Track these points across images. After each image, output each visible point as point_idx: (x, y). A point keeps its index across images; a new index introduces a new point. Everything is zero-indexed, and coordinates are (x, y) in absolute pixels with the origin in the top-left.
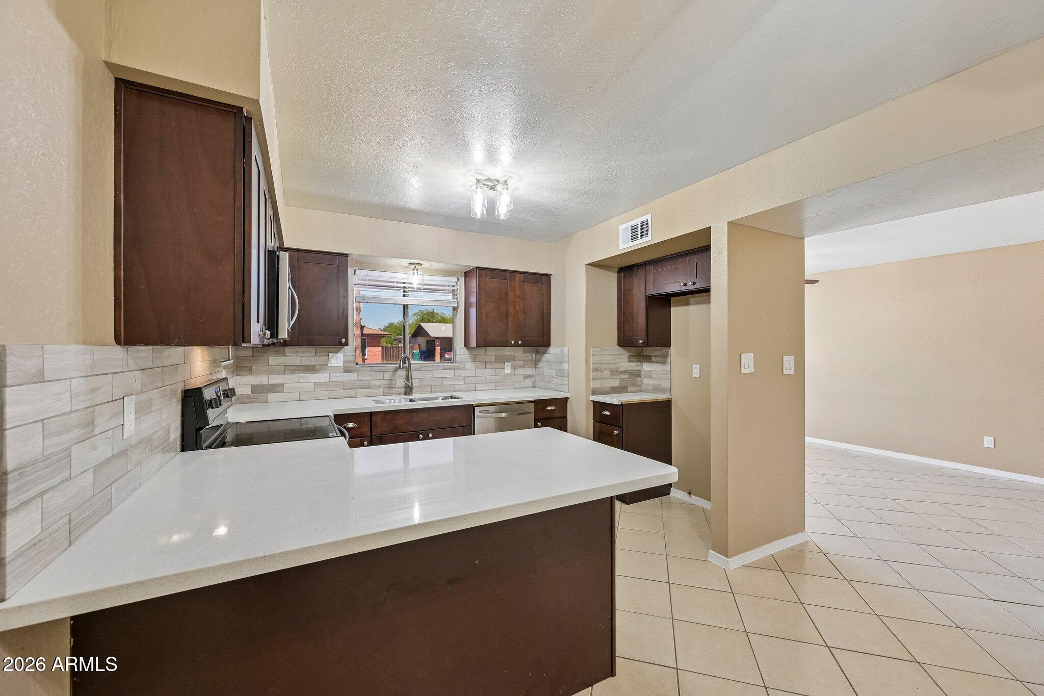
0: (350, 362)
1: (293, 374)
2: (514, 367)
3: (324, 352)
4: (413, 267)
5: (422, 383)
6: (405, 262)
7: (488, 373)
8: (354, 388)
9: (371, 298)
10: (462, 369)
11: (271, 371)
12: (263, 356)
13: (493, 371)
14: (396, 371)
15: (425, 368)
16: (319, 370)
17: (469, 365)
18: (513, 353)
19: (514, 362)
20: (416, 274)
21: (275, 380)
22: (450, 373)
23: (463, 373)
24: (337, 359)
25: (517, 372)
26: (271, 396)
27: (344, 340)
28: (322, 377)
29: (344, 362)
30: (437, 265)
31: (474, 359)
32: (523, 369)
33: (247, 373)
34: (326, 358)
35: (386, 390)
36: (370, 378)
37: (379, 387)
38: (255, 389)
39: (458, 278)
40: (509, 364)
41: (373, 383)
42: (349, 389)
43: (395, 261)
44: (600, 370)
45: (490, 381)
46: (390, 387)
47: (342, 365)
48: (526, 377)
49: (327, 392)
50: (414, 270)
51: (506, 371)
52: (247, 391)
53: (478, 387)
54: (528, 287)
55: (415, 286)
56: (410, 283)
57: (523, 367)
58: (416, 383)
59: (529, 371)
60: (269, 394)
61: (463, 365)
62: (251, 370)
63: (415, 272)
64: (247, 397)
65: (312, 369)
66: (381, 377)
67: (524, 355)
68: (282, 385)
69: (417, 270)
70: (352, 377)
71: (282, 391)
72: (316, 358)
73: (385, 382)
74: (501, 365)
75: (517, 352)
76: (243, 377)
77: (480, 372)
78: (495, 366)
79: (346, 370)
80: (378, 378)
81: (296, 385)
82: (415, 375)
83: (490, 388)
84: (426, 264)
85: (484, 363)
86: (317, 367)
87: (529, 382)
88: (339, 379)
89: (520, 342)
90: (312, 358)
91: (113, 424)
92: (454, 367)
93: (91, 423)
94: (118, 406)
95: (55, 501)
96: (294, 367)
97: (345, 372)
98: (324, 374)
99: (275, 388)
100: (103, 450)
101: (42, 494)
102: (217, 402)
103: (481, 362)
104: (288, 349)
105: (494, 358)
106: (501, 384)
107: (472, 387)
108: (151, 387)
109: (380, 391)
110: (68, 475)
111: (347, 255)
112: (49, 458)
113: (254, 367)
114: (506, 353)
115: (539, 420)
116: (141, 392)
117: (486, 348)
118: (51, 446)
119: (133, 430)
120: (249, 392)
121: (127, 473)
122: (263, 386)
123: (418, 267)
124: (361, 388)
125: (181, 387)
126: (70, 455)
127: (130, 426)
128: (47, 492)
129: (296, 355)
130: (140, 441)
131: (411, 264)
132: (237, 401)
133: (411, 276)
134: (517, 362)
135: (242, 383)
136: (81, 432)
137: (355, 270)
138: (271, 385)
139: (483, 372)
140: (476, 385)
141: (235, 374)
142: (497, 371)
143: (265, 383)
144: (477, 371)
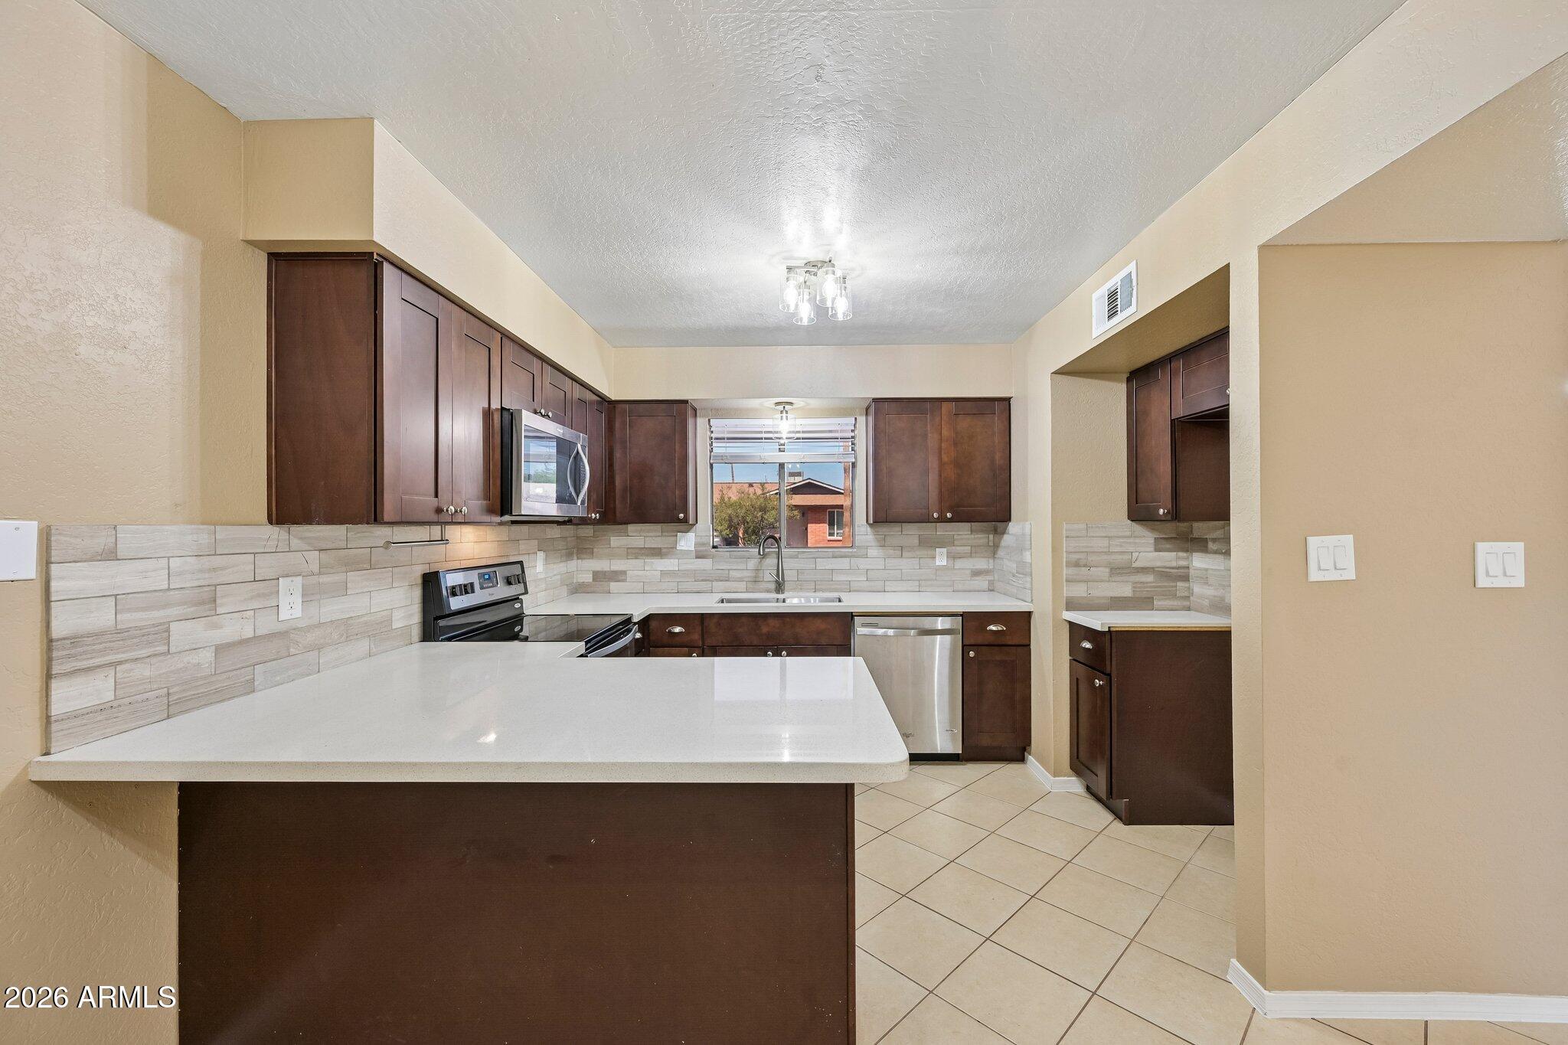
0: (703, 544)
1: (636, 558)
2: (952, 557)
3: (673, 531)
4: (781, 408)
5: (799, 577)
6: (769, 402)
7: (907, 564)
8: (708, 580)
9: (731, 456)
10: (863, 557)
11: (612, 556)
12: (605, 535)
13: (916, 561)
14: (761, 558)
15: (805, 556)
16: (666, 555)
17: (874, 552)
18: (950, 533)
19: (954, 548)
20: (784, 418)
21: (617, 565)
22: (844, 563)
23: (863, 563)
24: (687, 542)
25: (960, 564)
26: (613, 586)
27: (681, 516)
28: (669, 564)
29: (696, 544)
30: (814, 403)
31: (882, 544)
32: (971, 560)
33: (585, 556)
34: (673, 539)
35: (750, 585)
36: (729, 568)
37: (741, 580)
38: (598, 576)
39: (856, 419)
40: (944, 550)
41: (733, 574)
42: (702, 580)
43: (755, 403)
44: (1085, 566)
45: (910, 578)
46: (756, 580)
47: (692, 549)
48: (976, 573)
49: (675, 584)
50: (782, 412)
51: (938, 562)
52: (588, 578)
53: (889, 586)
54: (964, 423)
55: (784, 435)
56: (777, 432)
57: (971, 555)
58: (790, 575)
59: (981, 564)
60: (612, 583)
61: (865, 552)
62: (592, 553)
63: (784, 415)
64: (587, 585)
65: (657, 553)
66: (744, 566)
67: (973, 536)
68: (624, 573)
69: (787, 412)
70: (706, 564)
71: (624, 581)
72: (663, 538)
73: (746, 574)
74: (930, 552)
75: (959, 531)
76: (584, 561)
77: (892, 563)
78: (918, 553)
79: (699, 555)
80: (739, 568)
81: (641, 573)
82: (788, 564)
83: (910, 589)
84: (799, 402)
85: (900, 548)
86: (664, 550)
87: (982, 582)
88: (690, 567)
89: (949, 515)
90: (659, 539)
91: (256, 605)
92: (850, 554)
93: (207, 601)
94: (266, 586)
95: (143, 671)
96: (637, 551)
97: (697, 557)
98: (672, 560)
99: (617, 576)
100: (232, 629)
101: (114, 665)
102: (467, 589)
103: (894, 547)
104: (631, 527)
105: (916, 541)
106: (930, 583)
107: (879, 585)
108: (344, 569)
109: (742, 585)
110: (164, 648)
111: (686, 402)
112: (127, 630)
113: (595, 550)
114: (938, 533)
115: (972, 646)
116: (320, 573)
117: (904, 524)
118: (128, 619)
119: (297, 612)
120: (591, 580)
121: (289, 656)
122: (604, 573)
123: (788, 407)
124: (717, 580)
125: (419, 570)
126: (168, 630)
127: (291, 607)
128: (120, 663)
129: (639, 535)
130: (320, 625)
131: (778, 404)
132: (578, 589)
133: (777, 422)
134: (958, 548)
135: (583, 569)
136: (190, 611)
137: (709, 420)
138: (613, 571)
139: (897, 562)
140: (886, 583)
141: (575, 557)
142: (922, 561)
143: (605, 569)
144: (887, 560)
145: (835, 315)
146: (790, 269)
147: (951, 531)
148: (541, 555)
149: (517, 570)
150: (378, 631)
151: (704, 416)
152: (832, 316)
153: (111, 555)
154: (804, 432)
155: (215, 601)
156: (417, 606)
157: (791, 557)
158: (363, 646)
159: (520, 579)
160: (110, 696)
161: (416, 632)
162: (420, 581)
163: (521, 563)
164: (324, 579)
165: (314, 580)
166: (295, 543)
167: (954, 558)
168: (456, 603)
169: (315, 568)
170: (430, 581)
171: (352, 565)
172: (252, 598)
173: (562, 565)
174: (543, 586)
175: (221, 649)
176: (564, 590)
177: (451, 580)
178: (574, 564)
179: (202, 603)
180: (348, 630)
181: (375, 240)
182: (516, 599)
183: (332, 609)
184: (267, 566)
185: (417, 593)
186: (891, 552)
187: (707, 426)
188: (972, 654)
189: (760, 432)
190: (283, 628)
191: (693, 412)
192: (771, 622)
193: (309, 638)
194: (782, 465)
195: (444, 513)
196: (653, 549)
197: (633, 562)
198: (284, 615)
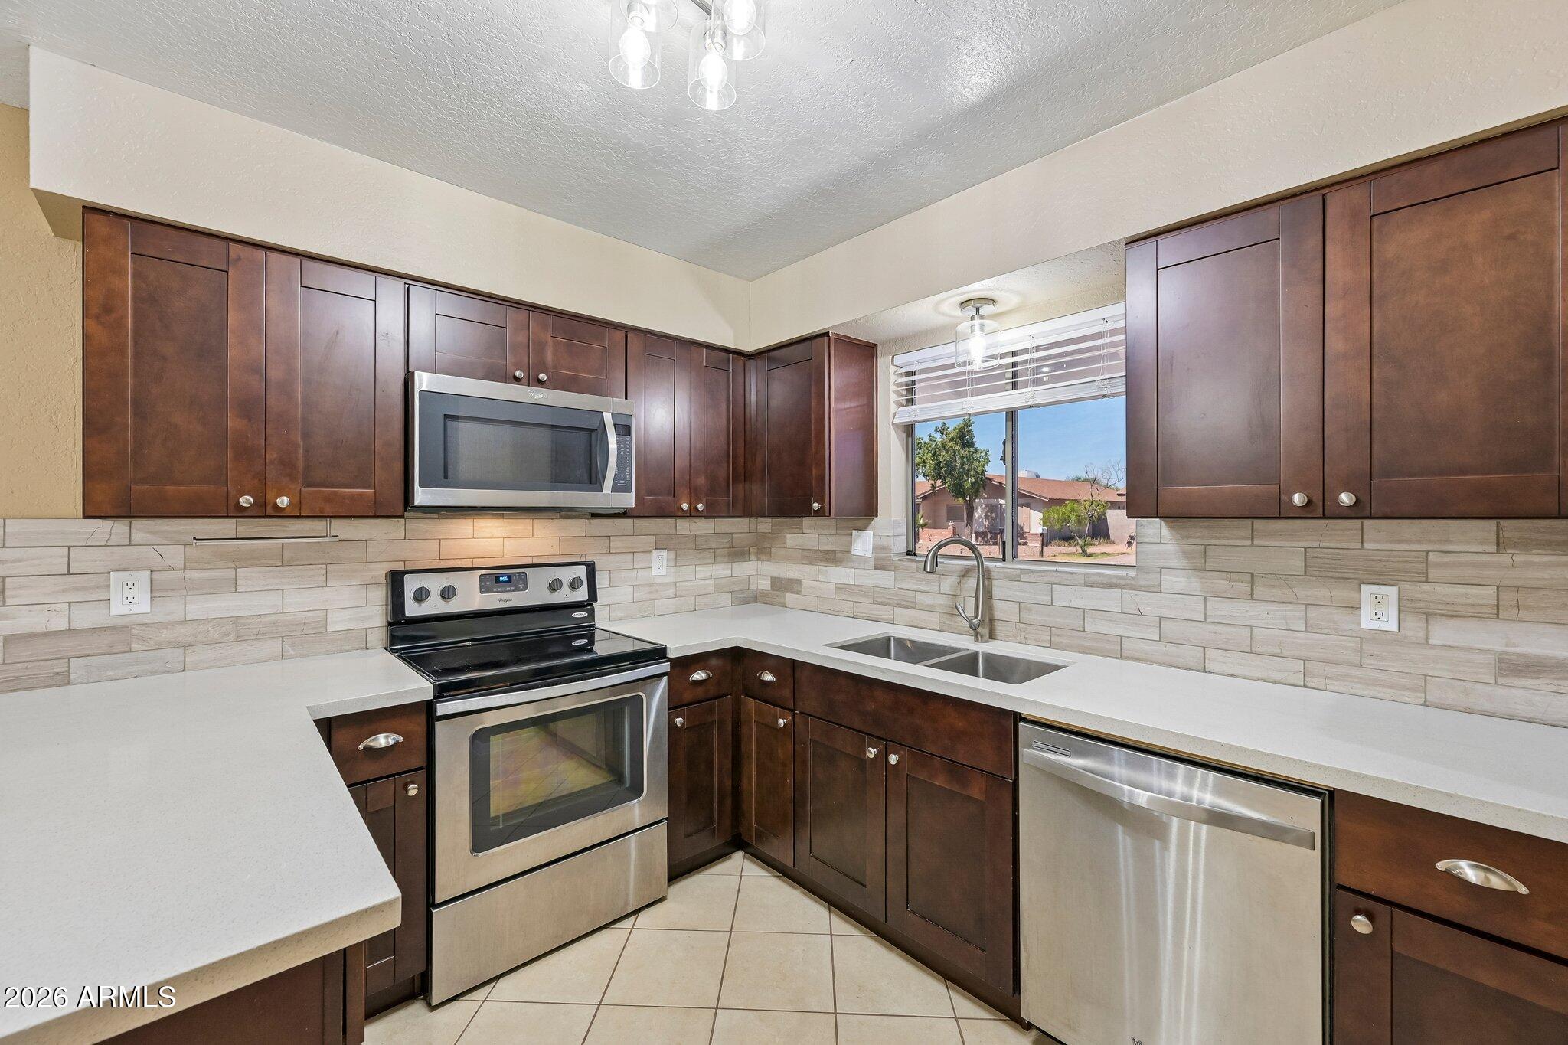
0: (883, 549)
1: (810, 564)
2: (1421, 611)
3: (848, 528)
4: (971, 310)
5: (1025, 615)
6: (948, 307)
7: (1267, 617)
8: (888, 604)
10: (1147, 589)
11: (788, 559)
12: (781, 531)
13: (1297, 612)
14: (964, 576)
15: (1032, 578)
16: (841, 562)
17: (1177, 580)
18: (1414, 548)
19: (1426, 587)
20: (978, 329)
21: (793, 571)
22: (1110, 599)
23: (1151, 604)
24: (864, 543)
25: (1443, 633)
26: (790, 598)
27: (816, 506)
28: (841, 575)
29: (876, 549)
31: (1199, 566)
32: (1496, 626)
33: (764, 558)
34: (849, 538)
35: (945, 620)
36: (916, 587)
37: (931, 609)
38: (774, 583)
40: (1392, 592)
41: (922, 599)
43: (928, 313)
45: (1277, 651)
46: (954, 611)
47: (870, 555)
48: (1519, 667)
49: (851, 605)
50: (973, 319)
51: (1367, 621)
52: (765, 585)
53: (1216, 659)
57: (1498, 615)
59: (1539, 641)
60: (788, 595)
61: (1153, 578)
62: (770, 553)
63: (978, 322)
64: (763, 593)
65: (831, 558)
67: (1503, 558)
68: (799, 582)
69: (981, 317)
70: (885, 579)
71: (798, 593)
72: (838, 538)
73: (939, 600)
74: (1341, 593)
75: (1448, 542)
76: (764, 563)
77: (1220, 608)
79: (879, 566)
81: (815, 584)
82: (1005, 591)
83: (1275, 676)
84: (1003, 294)
85: (1248, 577)
86: (839, 555)
87: (1542, 698)
88: (867, 581)
89: (1346, 499)
90: (832, 538)
91: (71, 598)
92: (1122, 582)
94: (88, 580)
96: (811, 554)
97: (876, 568)
98: (848, 570)
99: (793, 586)
102: (446, 594)
103: (1230, 574)
105: (1297, 565)
106: (1342, 670)
107: (1193, 655)
108: (231, 564)
109: (933, 619)
111: (826, 334)
113: (773, 550)
114: (1366, 546)
115: (1372, 902)
116: (185, 569)
117: (1258, 523)
119: (141, 608)
120: (769, 589)
121: (130, 651)
122: (781, 581)
123: (986, 309)
125: (379, 569)
127: (129, 603)
129: (809, 534)
130: (185, 621)
131: (963, 305)
132: (751, 598)
134: (1439, 588)
135: (758, 572)
137: (893, 357)
138: (789, 579)
139: (1238, 609)
140: (1209, 652)
141: (753, 557)
142: (1313, 612)
143: (783, 575)
144: (1212, 603)
147: (1419, 542)
148: (661, 554)
149: (576, 573)
151: (882, 353)
156: (379, 608)
157: (1010, 578)
158: (274, 646)
159: (587, 582)
162: (382, 579)
163: (591, 568)
164: (194, 575)
165: (172, 575)
166: (137, 536)
167: (1428, 615)
168: (414, 610)
169: (179, 562)
170: (395, 583)
172: (65, 591)
173: (718, 566)
174: (671, 592)
175: (13, 639)
176: (726, 599)
178: (749, 567)
180: (241, 630)
182: (576, 606)
183: (210, 606)
184: (89, 559)
185: (380, 594)
186: (1223, 584)
187: (893, 369)
188: (1361, 924)
189: (952, 366)
190: (119, 622)
191: (864, 353)
192: (879, 694)
193: (166, 635)
194: (1011, 415)
195: (238, 505)
196: (828, 552)
197: (807, 568)
198: (118, 607)
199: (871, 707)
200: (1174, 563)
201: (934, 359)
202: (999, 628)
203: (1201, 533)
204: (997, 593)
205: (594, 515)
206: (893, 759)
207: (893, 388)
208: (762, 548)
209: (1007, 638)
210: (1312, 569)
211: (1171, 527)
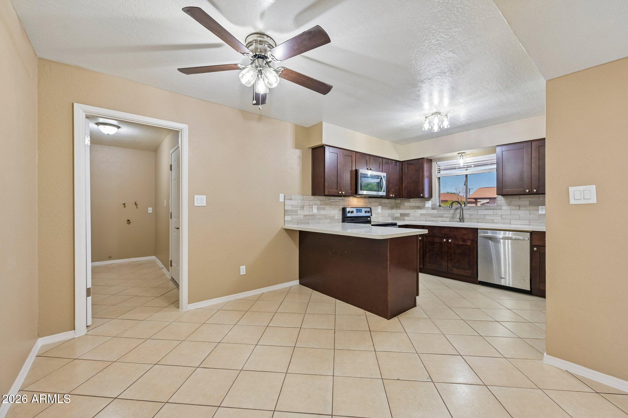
0: (434, 205)
1: (413, 209)
3: (424, 201)
4: (460, 155)
5: (471, 217)
6: (455, 154)
7: (522, 213)
8: (436, 217)
10: (499, 209)
11: (406, 209)
12: (403, 202)
13: (528, 212)
17: (505, 208)
21: (407, 212)
22: (491, 212)
23: (499, 212)
24: (429, 204)
28: (422, 211)
29: (432, 205)
30: (474, 151)
31: (509, 204)
34: (424, 203)
35: (451, 219)
36: (443, 213)
37: (447, 217)
40: (544, 207)
41: (445, 215)
42: (434, 217)
43: (449, 155)
45: (524, 219)
46: (453, 218)
47: (430, 206)
49: (425, 218)
50: (460, 156)
51: (540, 212)
52: (399, 215)
56: (459, 164)
58: (465, 216)
60: (405, 217)
61: (500, 207)
62: (400, 208)
63: (462, 157)
64: (399, 217)
65: (419, 208)
66: (449, 213)
68: (409, 214)
69: (462, 156)
70: (435, 212)
71: (409, 216)
72: (421, 203)
73: (450, 215)
74: (536, 208)
76: (397, 210)
77: (514, 212)
78: (528, 208)
79: (433, 209)
80: (447, 213)
81: (414, 214)
83: (524, 223)
84: (468, 152)
85: (519, 206)
86: (421, 207)
88: (430, 212)
89: (535, 191)
91: (310, 209)
92: (493, 208)
93: (303, 207)
94: (311, 206)
95: (294, 217)
96: (413, 207)
97: (432, 209)
98: (424, 210)
99: (407, 215)
100: (306, 213)
101: (291, 215)
102: (352, 212)
103: (515, 206)
104: (411, 200)
105: (528, 203)
106: (536, 221)
107: (508, 221)
109: (448, 219)
110: (297, 214)
111: (424, 158)
112: (293, 210)
113: (401, 207)
115: (536, 246)
118: (293, 209)
119: (316, 212)
120: (399, 216)
121: (315, 219)
122: (403, 214)
123: (463, 154)
124: (439, 217)
125: (341, 207)
126: (297, 211)
127: (315, 211)
128: (292, 215)
129: (413, 202)
130: (320, 215)
131: (458, 154)
132: (395, 218)
133: (458, 160)
135: (397, 213)
136: (300, 209)
137: (437, 162)
138: (406, 214)
139: (516, 212)
140: (512, 221)
141: (395, 209)
142: (531, 211)
143: (404, 213)
144: (512, 211)
145: (443, 127)
146: (426, 117)
148: (380, 207)
149: (369, 210)
150: (332, 218)
151: (435, 162)
152: (442, 127)
153: (291, 199)
154: (474, 162)
155: (303, 208)
156: (341, 214)
158: (329, 221)
159: (370, 212)
160: (291, 219)
161: (341, 220)
162: (342, 209)
163: (371, 208)
164: (321, 206)
165: (319, 206)
166: (316, 199)
168: (349, 215)
169: (319, 204)
170: (344, 210)
171: (326, 204)
172: (309, 208)
173: (389, 210)
174: (381, 216)
175: (305, 216)
176: (390, 218)
177: (348, 210)
178: (394, 211)
179: (302, 208)
180: (326, 217)
181: (323, 143)
182: (369, 217)
183: (323, 212)
184: (311, 203)
185: (341, 212)
186: (514, 207)
187: (436, 165)
188: (535, 249)
189: (456, 164)
190: (314, 214)
191: (430, 161)
192: (446, 230)
193: (318, 217)
194: (466, 176)
195: (339, 193)
196: (418, 206)
197: (412, 211)
198: (314, 212)
199: (444, 232)
200: (504, 204)
201: (447, 163)
202: (465, 220)
203: (510, 198)
204: (464, 212)
205: (370, 197)
206: (450, 241)
207: (436, 169)
208: (397, 207)
209: (467, 222)
210: (531, 204)
211: (504, 197)
